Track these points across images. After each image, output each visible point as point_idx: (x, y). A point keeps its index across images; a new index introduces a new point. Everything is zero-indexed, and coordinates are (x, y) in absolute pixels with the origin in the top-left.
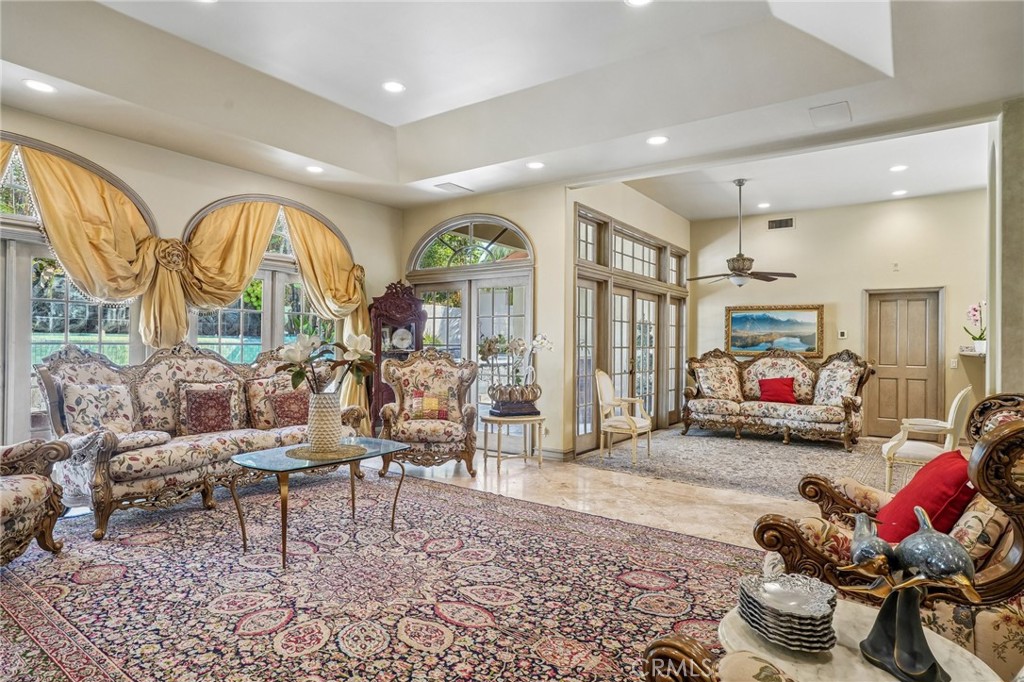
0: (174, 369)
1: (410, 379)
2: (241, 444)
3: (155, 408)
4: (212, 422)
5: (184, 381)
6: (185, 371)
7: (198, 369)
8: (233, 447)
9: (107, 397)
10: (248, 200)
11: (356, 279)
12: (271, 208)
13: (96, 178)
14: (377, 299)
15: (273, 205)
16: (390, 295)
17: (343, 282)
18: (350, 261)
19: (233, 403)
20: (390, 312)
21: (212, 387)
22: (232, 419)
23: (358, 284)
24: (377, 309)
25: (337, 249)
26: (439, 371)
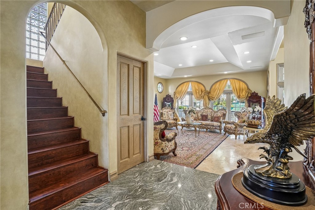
6: (205, 111)
10: (221, 80)
11: (247, 92)
12: (226, 81)
13: (198, 84)
14: (249, 97)
15: (226, 80)
16: (252, 96)
17: (244, 93)
18: (247, 88)
19: (209, 117)
20: (252, 100)
21: (206, 114)
22: (208, 120)
23: (247, 93)
24: (249, 99)
25: (243, 86)
26: (246, 115)
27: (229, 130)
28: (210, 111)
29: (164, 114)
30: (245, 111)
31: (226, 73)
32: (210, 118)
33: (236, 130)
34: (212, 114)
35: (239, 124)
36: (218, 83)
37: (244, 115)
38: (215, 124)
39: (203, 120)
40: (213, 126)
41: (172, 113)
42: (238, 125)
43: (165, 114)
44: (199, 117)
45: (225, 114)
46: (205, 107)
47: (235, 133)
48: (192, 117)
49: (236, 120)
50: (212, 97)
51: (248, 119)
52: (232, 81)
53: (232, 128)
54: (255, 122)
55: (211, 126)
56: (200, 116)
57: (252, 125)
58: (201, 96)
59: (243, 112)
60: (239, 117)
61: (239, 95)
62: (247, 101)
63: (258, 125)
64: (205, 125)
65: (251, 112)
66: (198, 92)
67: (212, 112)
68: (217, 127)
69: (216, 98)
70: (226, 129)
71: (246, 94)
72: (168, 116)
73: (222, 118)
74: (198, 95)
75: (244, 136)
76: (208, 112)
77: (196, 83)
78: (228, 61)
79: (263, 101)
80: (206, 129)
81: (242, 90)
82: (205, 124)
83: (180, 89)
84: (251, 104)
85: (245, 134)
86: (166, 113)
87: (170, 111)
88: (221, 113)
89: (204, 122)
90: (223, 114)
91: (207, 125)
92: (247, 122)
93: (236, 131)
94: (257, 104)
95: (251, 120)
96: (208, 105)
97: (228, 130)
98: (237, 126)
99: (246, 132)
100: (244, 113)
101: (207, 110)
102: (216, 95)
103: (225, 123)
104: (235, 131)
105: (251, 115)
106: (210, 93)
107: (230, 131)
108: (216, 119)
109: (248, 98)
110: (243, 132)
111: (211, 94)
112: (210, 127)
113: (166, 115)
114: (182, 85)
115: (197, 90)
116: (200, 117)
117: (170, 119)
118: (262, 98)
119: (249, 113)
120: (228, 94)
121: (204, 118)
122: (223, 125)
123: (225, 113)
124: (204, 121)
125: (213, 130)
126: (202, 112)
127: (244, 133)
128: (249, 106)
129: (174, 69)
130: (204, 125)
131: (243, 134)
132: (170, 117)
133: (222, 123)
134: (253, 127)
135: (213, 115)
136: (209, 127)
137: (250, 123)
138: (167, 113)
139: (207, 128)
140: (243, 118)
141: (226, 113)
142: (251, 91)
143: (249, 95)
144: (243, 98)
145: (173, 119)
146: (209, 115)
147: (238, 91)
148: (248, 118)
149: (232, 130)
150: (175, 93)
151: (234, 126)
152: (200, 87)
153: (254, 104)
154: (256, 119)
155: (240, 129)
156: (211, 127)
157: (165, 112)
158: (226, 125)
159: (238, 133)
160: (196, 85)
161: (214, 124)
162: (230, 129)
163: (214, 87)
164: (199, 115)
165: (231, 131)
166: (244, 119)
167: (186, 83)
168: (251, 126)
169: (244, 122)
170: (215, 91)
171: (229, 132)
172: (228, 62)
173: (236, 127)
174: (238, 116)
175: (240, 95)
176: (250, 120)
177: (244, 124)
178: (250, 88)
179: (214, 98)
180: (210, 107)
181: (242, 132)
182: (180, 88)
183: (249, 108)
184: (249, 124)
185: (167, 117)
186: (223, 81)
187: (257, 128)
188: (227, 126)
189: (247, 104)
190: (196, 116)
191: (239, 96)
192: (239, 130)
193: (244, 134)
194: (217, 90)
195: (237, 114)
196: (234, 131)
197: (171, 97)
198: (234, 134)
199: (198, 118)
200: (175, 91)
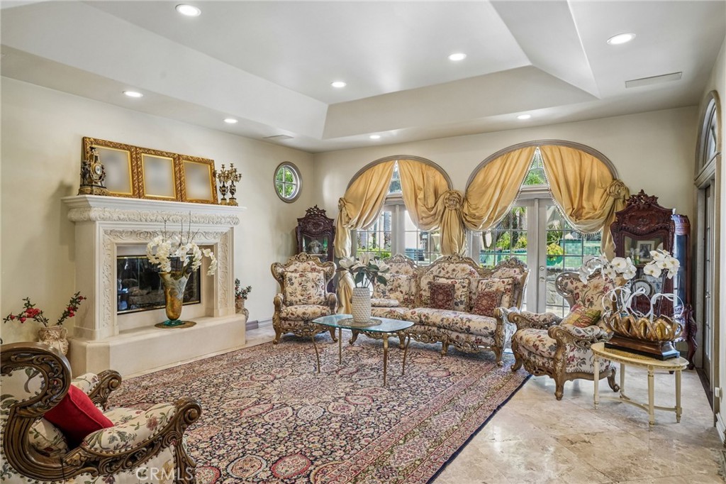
0: (441, 269)
1: (580, 293)
2: (422, 317)
3: (425, 290)
4: (440, 303)
5: (438, 277)
6: (446, 271)
7: (454, 270)
8: (418, 318)
9: (393, 281)
10: (508, 151)
11: (609, 195)
12: (526, 152)
13: (424, 166)
14: (617, 214)
15: (529, 148)
16: (629, 208)
17: (597, 199)
18: (609, 179)
19: (460, 293)
20: (631, 226)
21: (449, 282)
22: (456, 304)
23: (611, 199)
24: (618, 223)
25: (595, 170)
26: (606, 289)
27: (530, 353)
28: (463, 270)
29: (290, 280)
30: (598, 273)
31: (524, 117)
32: (463, 299)
33: (560, 356)
34: (469, 283)
35: (574, 332)
36: (498, 162)
37: (596, 287)
38: (479, 322)
39: (434, 304)
40: (468, 331)
41: (321, 275)
42: (568, 334)
43: (294, 280)
44: (424, 293)
45: (519, 283)
46: (447, 256)
47: (554, 370)
48: (398, 293)
49: (563, 312)
50: (474, 216)
51: (615, 309)
52: (549, 154)
53: (541, 348)
54: (646, 326)
55: (461, 331)
56: (426, 287)
57: (634, 339)
58: (432, 213)
59: (591, 277)
60: (574, 299)
61: (575, 206)
62: (609, 233)
63: (665, 340)
64: (439, 327)
65: (626, 277)
66: (421, 195)
67: (471, 273)
68: (486, 336)
69: (490, 219)
70: (521, 348)
71: (606, 201)
72: (305, 290)
73: (506, 299)
74: (424, 209)
75: (596, 386)
76: (458, 277)
77: (416, 163)
78: (530, 57)
79: (678, 231)
80: (443, 341)
81: (592, 187)
82: (438, 321)
83: (361, 188)
84: (628, 241)
85: (602, 375)
86: (297, 275)
87: (313, 270)
88: (506, 280)
89: (436, 315)
90: (510, 281)
91: (445, 328)
92: (608, 326)
93: (559, 364)
94: (652, 243)
95: (628, 316)
96: (460, 247)
97: (526, 353)
98: (565, 340)
99: (604, 368)
100: (595, 281)
101: (452, 266)
102: (488, 208)
103: (516, 322)
104: (555, 363)
105: (628, 291)
106: (466, 199)
107: (532, 359)
108: (484, 302)
109: (614, 219)
110: (592, 365)
111: (469, 206)
112: (458, 337)
113: (296, 285)
114: (368, 172)
115: (418, 191)
116: (426, 294)
117: (312, 300)
118: (674, 218)
119: (618, 281)
120: (536, 203)
121: (442, 296)
122: (509, 331)
123: (519, 277)
124: (440, 307)
125: (468, 349)
126: (435, 274)
127: (597, 370)
128: (620, 253)
129: (326, 107)
130: (434, 325)
131: (590, 376)
132: (312, 292)
133: (505, 319)
134: (639, 347)
135: (474, 284)
136: (454, 335)
137: (623, 329)
138: (301, 276)
139: (445, 337)
140: (591, 304)
141: (524, 278)
142: (628, 190)
143: (620, 207)
144: (592, 218)
145: (322, 298)
146: (457, 286)
147: (575, 189)
148: (615, 305)
149: (543, 356)
150: (343, 203)
151: (550, 342)
152: (431, 181)
153: (640, 243)
154: (651, 312)
155: (576, 353)
156: (463, 336)
157: (293, 275)
158: (519, 329)
159: (569, 369)
160: (416, 171)
161: (471, 324)
162: (533, 350)
163: (480, 178)
164: (424, 283)
165: (540, 361)
166: (595, 308)
167: (381, 166)
168: (628, 345)
169: (596, 320)
170: (486, 191)
171: (529, 361)
172: (528, 63)
173: (559, 346)
174: (572, 292)
175: (583, 207)
176: (622, 313)
177: (597, 330)
178: (623, 176)
179: (480, 218)
180: (466, 255)
181: (585, 368)
182: (360, 186)
183: (616, 261)
184: (618, 335)
185: (299, 292)
186: (515, 154)
187: (661, 358)
188: (521, 338)
189: (610, 245)
190: (414, 290)
191: (578, 210)
192: (572, 359)
193: (597, 376)
194: (490, 191)
195: (568, 287)
196: (552, 363)
197: (326, 217)
198: (552, 373)
199: (421, 296)
200: (342, 197)
